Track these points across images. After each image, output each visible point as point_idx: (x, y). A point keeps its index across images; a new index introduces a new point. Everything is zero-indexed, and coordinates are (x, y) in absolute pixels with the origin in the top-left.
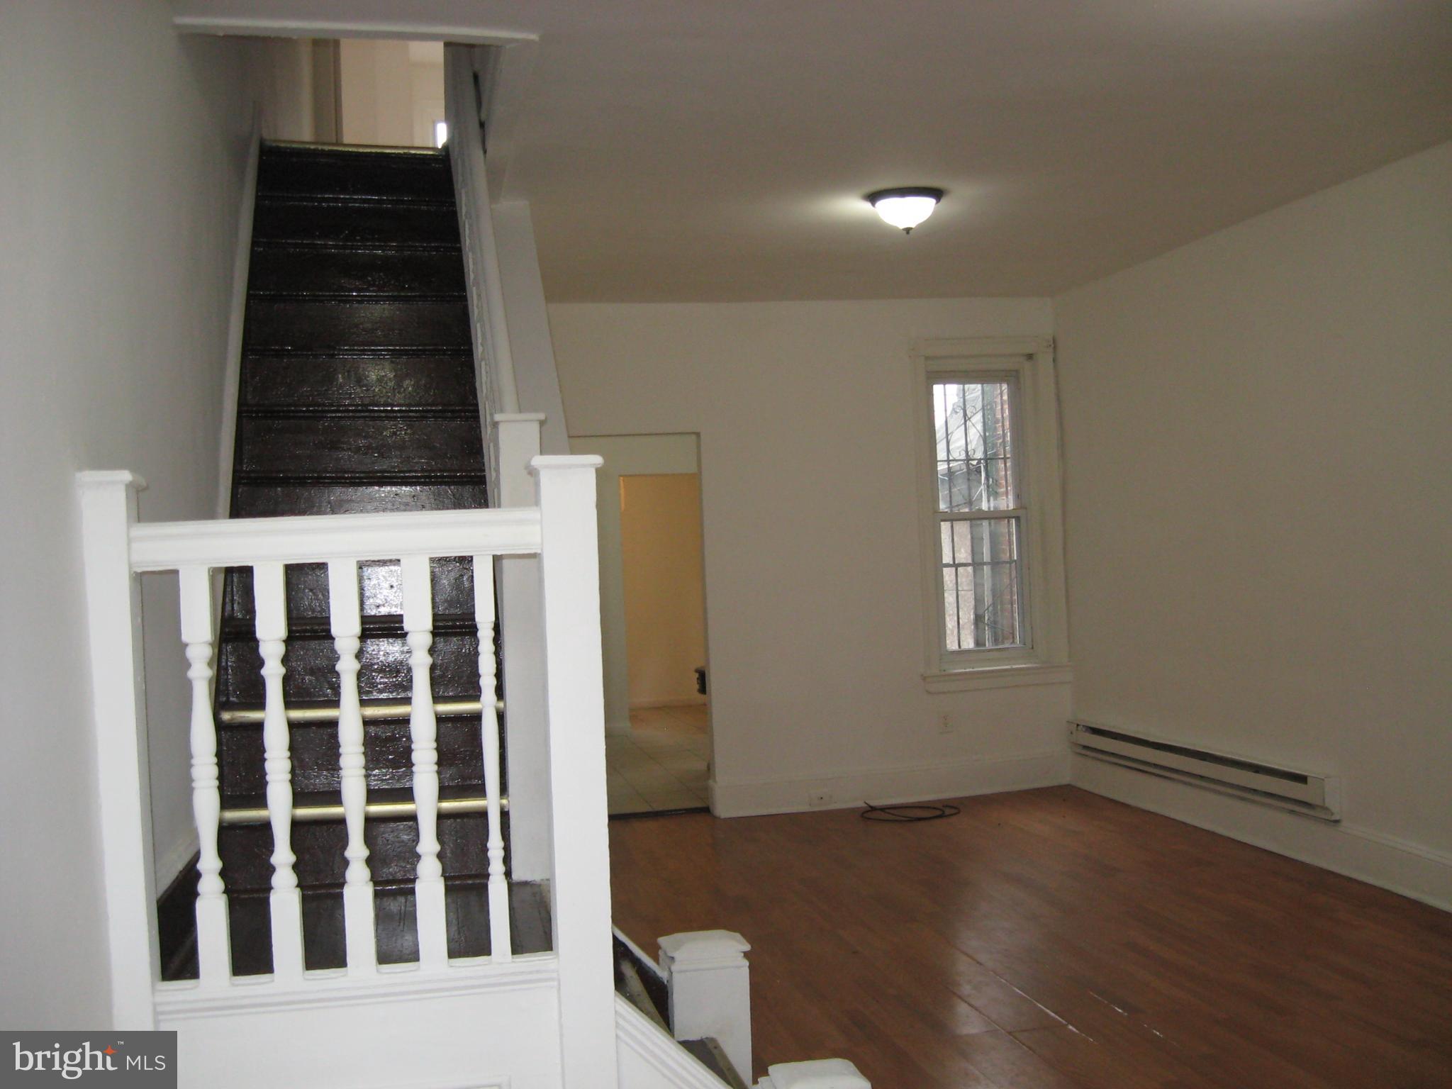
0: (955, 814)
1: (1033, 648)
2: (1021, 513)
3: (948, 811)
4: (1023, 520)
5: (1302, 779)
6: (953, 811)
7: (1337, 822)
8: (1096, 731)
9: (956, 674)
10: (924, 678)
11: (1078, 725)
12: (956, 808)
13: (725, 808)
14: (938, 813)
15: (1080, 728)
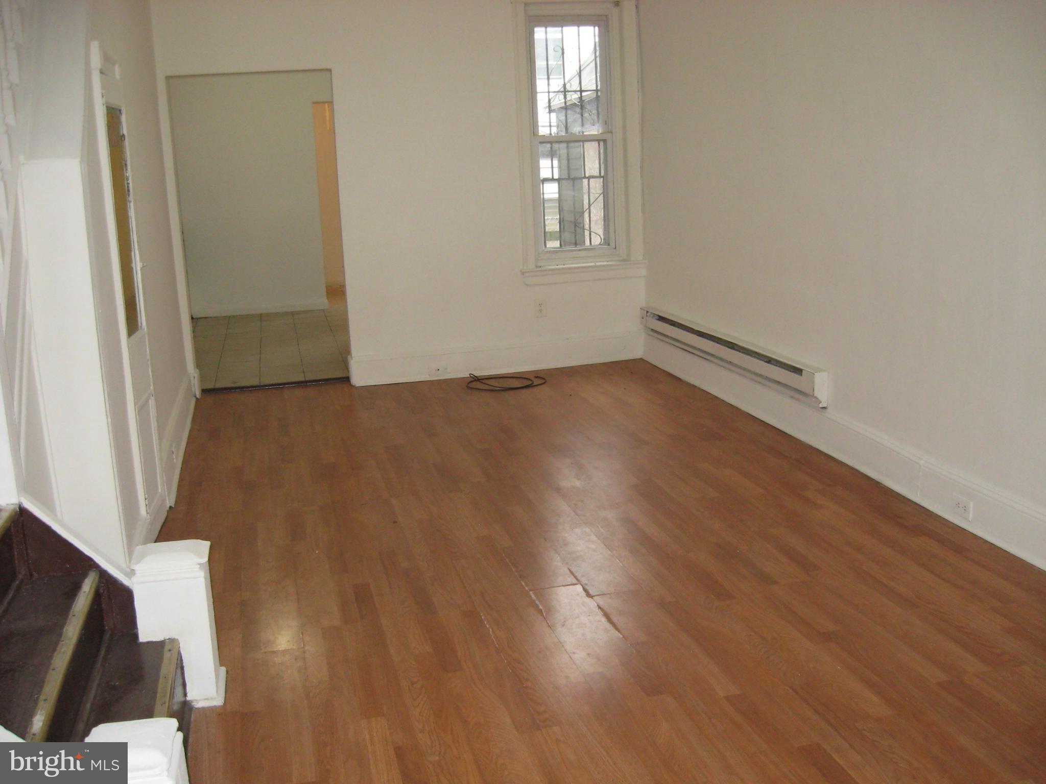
0: (544, 383)
1: (615, 248)
2: (607, 136)
3: (536, 382)
4: (609, 143)
5: (798, 371)
6: (540, 381)
7: (824, 408)
8: (661, 319)
9: (550, 270)
10: (523, 273)
11: (647, 312)
12: (544, 379)
13: (360, 377)
14: (529, 383)
15: (648, 314)
